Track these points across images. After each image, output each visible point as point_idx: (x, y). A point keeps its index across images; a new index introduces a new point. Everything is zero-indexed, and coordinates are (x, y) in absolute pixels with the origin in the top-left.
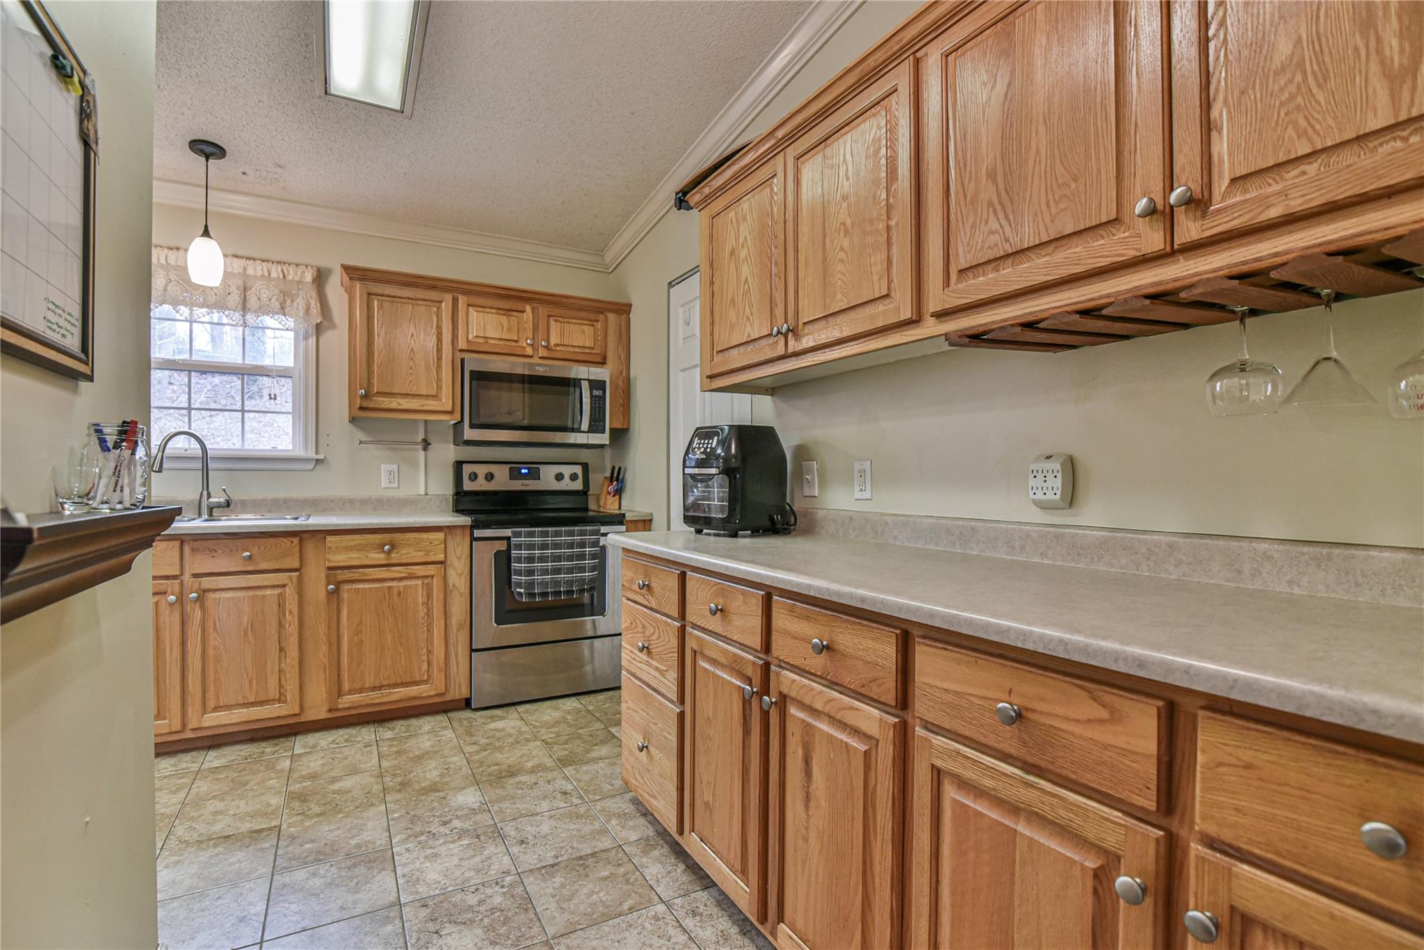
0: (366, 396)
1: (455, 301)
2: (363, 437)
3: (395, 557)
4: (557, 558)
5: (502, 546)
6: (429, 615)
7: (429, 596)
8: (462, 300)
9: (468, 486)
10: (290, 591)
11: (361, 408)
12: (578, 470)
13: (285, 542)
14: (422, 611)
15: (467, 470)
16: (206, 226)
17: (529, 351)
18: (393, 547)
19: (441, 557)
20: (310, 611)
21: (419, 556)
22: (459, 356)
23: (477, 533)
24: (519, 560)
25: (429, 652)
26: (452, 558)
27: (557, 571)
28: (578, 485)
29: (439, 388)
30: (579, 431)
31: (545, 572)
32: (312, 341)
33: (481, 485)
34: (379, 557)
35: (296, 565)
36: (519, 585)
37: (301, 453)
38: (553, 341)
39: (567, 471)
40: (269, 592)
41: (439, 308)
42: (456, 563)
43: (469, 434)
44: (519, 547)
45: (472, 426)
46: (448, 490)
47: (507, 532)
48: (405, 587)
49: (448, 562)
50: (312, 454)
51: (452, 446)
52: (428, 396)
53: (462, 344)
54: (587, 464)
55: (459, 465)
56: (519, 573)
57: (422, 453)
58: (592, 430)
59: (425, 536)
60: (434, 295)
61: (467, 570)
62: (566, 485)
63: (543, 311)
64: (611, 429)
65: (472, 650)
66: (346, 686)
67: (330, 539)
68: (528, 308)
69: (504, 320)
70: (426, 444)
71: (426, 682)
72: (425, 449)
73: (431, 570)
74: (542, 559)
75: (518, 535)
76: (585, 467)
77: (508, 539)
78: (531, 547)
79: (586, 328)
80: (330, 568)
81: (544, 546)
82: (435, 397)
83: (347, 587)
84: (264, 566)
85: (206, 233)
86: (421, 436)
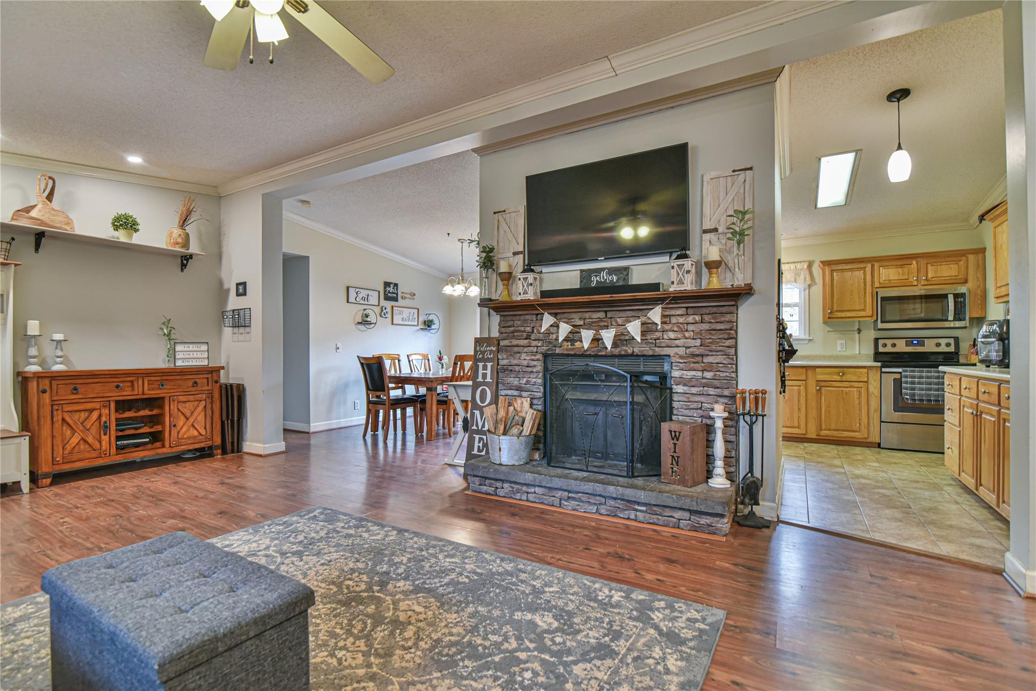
0: (831, 312)
1: (873, 266)
2: (829, 329)
3: (844, 378)
4: (930, 384)
5: (898, 376)
6: (860, 403)
7: (860, 395)
8: (876, 265)
9: (881, 350)
10: (802, 388)
11: (829, 318)
12: (952, 341)
13: (801, 370)
14: (857, 402)
15: (881, 342)
17: (915, 283)
18: (843, 374)
19: (866, 379)
20: (809, 396)
21: (855, 379)
22: (875, 290)
23: (884, 370)
24: (906, 383)
25: (860, 419)
26: (871, 380)
27: (930, 390)
28: (952, 349)
29: (865, 306)
30: (947, 320)
31: (922, 389)
32: (807, 291)
33: (889, 349)
34: (837, 378)
35: (804, 378)
36: (906, 394)
37: (802, 337)
38: (930, 276)
39: (943, 342)
40: (795, 388)
41: (865, 271)
42: (873, 383)
43: (880, 325)
44: (906, 377)
45: (882, 322)
46: (871, 352)
47: (900, 370)
48: (849, 391)
49: (870, 382)
50: (807, 337)
51: (873, 331)
52: (859, 310)
53: (877, 285)
54: (958, 338)
55: (876, 340)
56: (906, 389)
57: (857, 335)
58: (955, 319)
59: (858, 370)
60: (862, 265)
61: (879, 386)
62: (943, 349)
63: (923, 262)
64: (970, 318)
65: (881, 422)
66: (824, 427)
67: (818, 370)
68: (914, 262)
69: (900, 270)
70: (859, 331)
71: (859, 432)
72: (859, 333)
73: (861, 385)
74: (919, 383)
75: (904, 371)
76: (957, 340)
77: (901, 373)
78: (914, 377)
79: (952, 266)
80: (817, 381)
81: (921, 377)
82: (864, 310)
83: (824, 388)
84: (793, 378)
86: (857, 327)
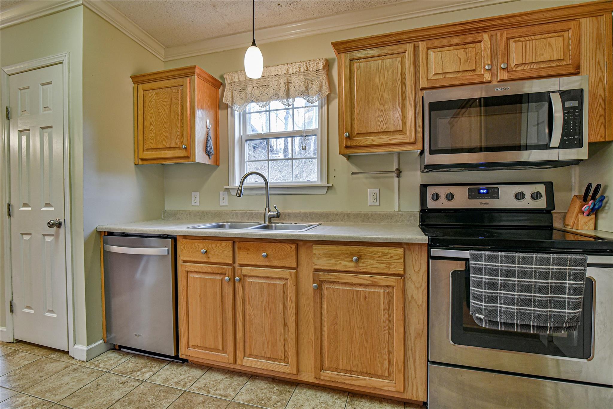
0: (349, 138)
1: (416, 48)
2: (355, 169)
3: (362, 267)
4: (528, 288)
5: (460, 266)
6: (389, 320)
7: (390, 303)
8: (422, 46)
9: (431, 204)
10: (290, 284)
11: (347, 147)
12: (541, 189)
13: (287, 246)
14: (384, 317)
15: (431, 191)
16: (254, 40)
17: (487, 77)
18: (360, 258)
19: (400, 271)
20: (303, 300)
21: (380, 267)
22: (420, 94)
23: (435, 252)
24: (479, 284)
25: (390, 352)
26: (410, 272)
27: (527, 302)
28: (542, 204)
29: (404, 123)
30: (547, 147)
31: (511, 301)
32: (325, 108)
33: (443, 203)
34: (349, 265)
35: (294, 265)
36: (479, 310)
37: (319, 183)
38: (514, 61)
39: (527, 190)
40: (278, 282)
41: (403, 58)
42: (414, 278)
43: (429, 159)
44: (479, 271)
45: (431, 152)
46: (417, 208)
47: (466, 254)
48: (370, 292)
49: (407, 275)
50: (325, 184)
51: (419, 173)
52: (395, 132)
53: (423, 83)
54: (551, 183)
55: (424, 187)
56: (479, 298)
57: (396, 180)
58: (563, 145)
59: (386, 250)
60: (398, 48)
61: (425, 285)
62: (528, 203)
63: (501, 35)
64: (590, 144)
65: (428, 361)
66: (326, 364)
67: (315, 247)
68: (486, 37)
69: (461, 53)
70: (399, 173)
71: (387, 378)
72: (398, 176)
73: (391, 282)
74: (505, 286)
75: (475, 258)
76: (549, 186)
77: (467, 260)
78: (493, 272)
79: (552, 40)
80: (317, 270)
81: (509, 273)
82: (401, 132)
83: (326, 286)
84: (275, 263)
85: (254, 44)
86: (395, 167)
